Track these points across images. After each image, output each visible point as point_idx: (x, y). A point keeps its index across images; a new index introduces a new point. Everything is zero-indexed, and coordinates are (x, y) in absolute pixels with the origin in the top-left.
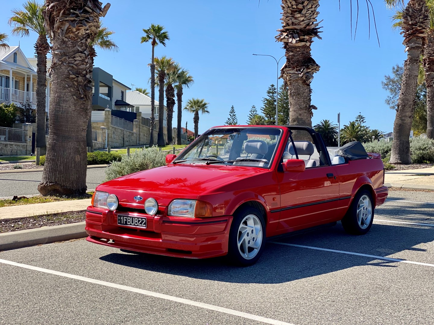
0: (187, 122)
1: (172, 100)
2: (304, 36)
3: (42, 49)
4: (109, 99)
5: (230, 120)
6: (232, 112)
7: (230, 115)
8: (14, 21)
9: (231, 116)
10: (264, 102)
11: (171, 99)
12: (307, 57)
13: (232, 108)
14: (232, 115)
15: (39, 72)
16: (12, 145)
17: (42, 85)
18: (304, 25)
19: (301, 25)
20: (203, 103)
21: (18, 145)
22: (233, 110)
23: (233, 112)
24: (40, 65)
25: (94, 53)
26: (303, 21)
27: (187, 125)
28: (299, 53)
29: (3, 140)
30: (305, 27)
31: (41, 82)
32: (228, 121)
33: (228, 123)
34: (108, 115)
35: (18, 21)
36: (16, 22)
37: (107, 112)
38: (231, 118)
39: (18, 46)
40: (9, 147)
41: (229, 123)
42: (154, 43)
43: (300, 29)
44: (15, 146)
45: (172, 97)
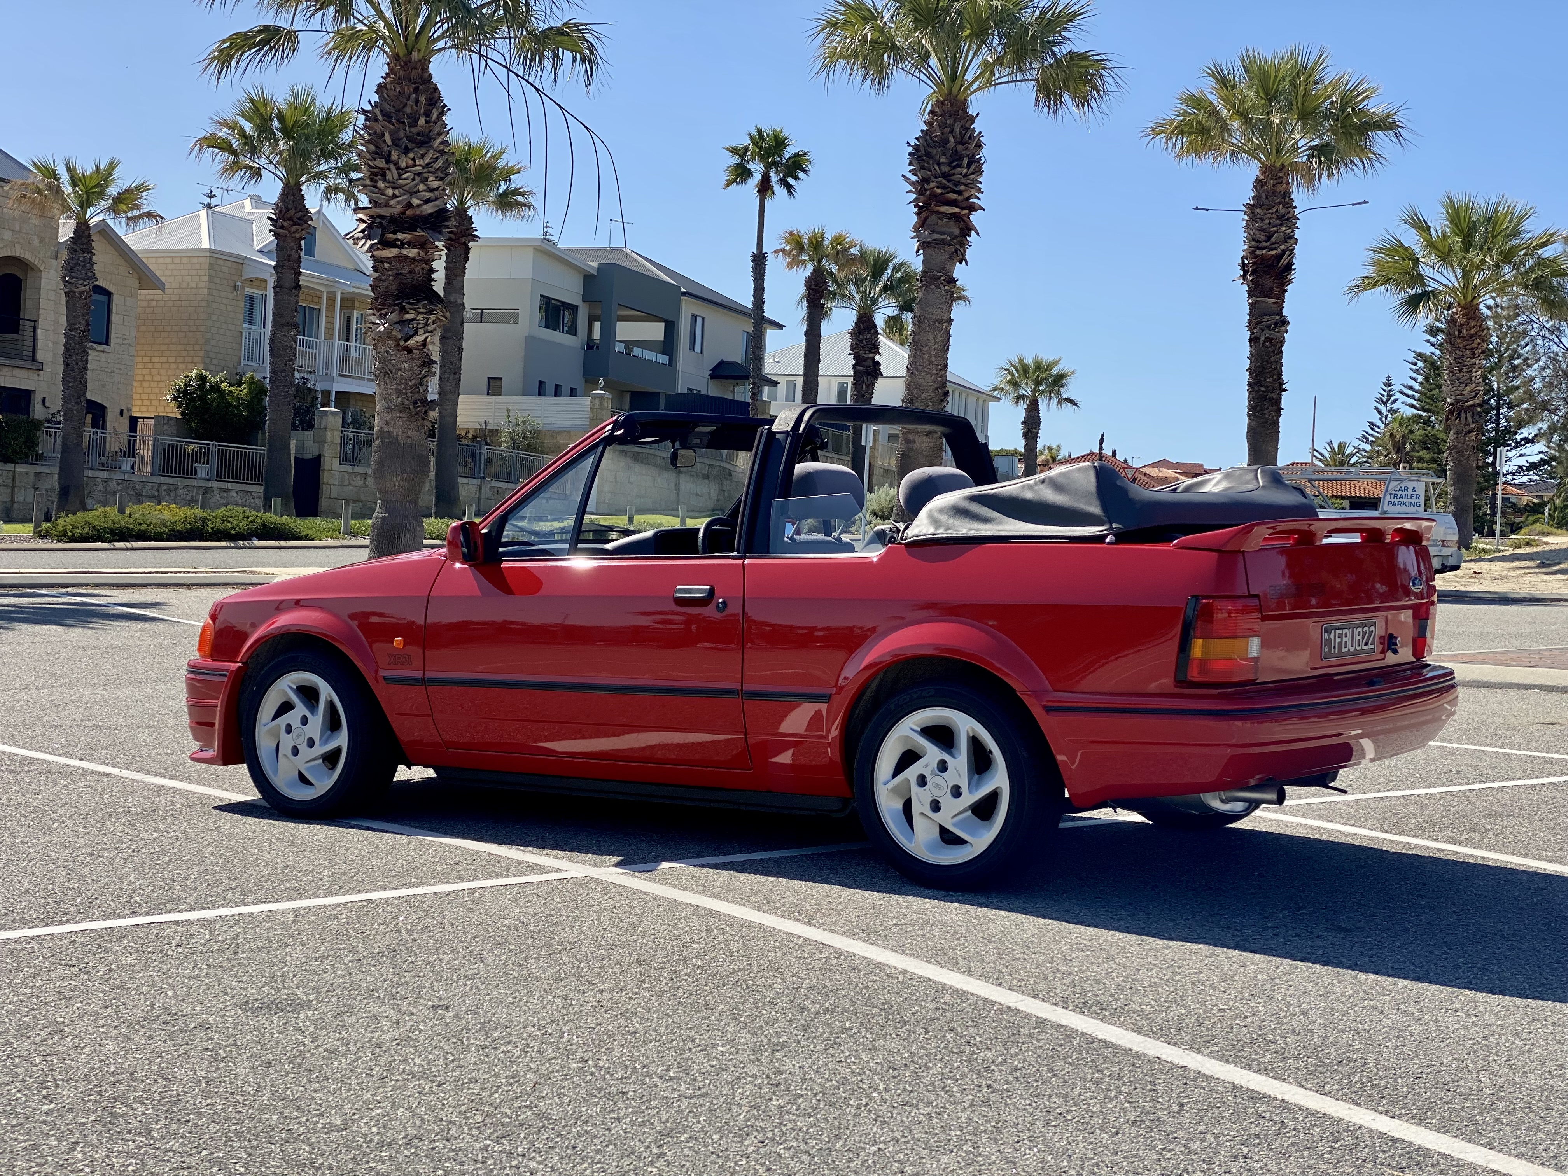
0: (1103, 435)
1: (870, 363)
2: (395, 232)
3: (285, 224)
4: (664, 359)
5: (1377, 429)
6: (1385, 399)
7: (1377, 409)
8: (210, 147)
9: (1380, 413)
10: (1414, 367)
11: (866, 359)
12: (409, 283)
13: (1388, 385)
14: (1383, 409)
15: (278, 290)
16: (227, 491)
17: (283, 325)
18: (399, 206)
19: (391, 206)
20: (1054, 372)
21: (247, 492)
22: (1390, 391)
23: (1388, 400)
24: (279, 270)
25: (468, 230)
26: (394, 196)
27: (1104, 445)
28: (390, 273)
29: (203, 475)
30: (403, 213)
31: (282, 316)
32: (1371, 432)
33: (1367, 439)
34: (599, 411)
35: (220, 148)
36: (217, 150)
37: (597, 402)
38: (1379, 423)
39: (318, 209)
40: (218, 497)
41: (1371, 438)
42: (765, 188)
43: (391, 217)
44: (235, 495)
45: (871, 355)
